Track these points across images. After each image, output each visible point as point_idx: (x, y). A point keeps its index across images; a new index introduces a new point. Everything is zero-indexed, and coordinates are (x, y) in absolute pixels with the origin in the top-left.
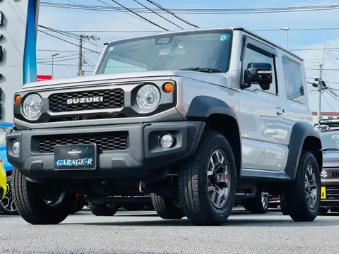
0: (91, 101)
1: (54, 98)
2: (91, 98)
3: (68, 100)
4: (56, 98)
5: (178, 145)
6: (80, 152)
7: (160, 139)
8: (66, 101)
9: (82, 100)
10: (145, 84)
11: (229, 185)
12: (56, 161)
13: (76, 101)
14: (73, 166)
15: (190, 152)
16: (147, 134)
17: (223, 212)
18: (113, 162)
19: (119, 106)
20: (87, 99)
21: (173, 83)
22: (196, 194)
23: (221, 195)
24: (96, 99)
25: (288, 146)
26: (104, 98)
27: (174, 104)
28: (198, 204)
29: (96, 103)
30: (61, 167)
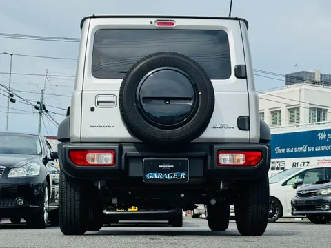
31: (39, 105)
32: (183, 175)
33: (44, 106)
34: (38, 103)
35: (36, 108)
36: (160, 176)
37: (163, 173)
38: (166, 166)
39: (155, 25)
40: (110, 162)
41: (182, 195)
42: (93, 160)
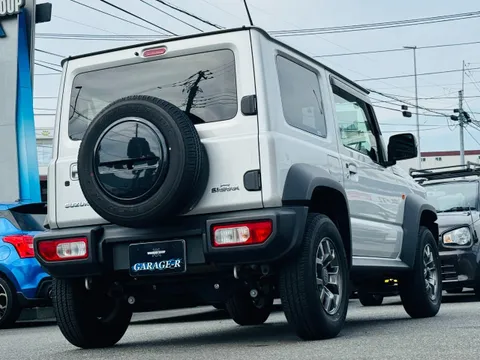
31: (457, 114)
32: (177, 263)
33: (465, 114)
34: (455, 111)
35: (454, 118)
36: (149, 266)
37: (154, 263)
38: (156, 253)
39: (141, 56)
40: (82, 253)
41: (217, 286)
42: (69, 251)
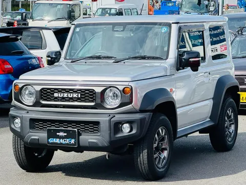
0: (72, 96)
1: (44, 91)
2: (72, 94)
3: (55, 94)
4: (46, 91)
5: (134, 132)
6: (66, 134)
7: (121, 127)
8: (53, 94)
9: (65, 95)
10: (110, 87)
11: (168, 149)
12: (48, 138)
13: (61, 95)
14: (61, 144)
15: (141, 136)
16: (112, 124)
17: (164, 170)
18: (89, 142)
19: (92, 101)
20: (69, 94)
21: (130, 87)
22: (146, 162)
23: (162, 158)
24: (75, 95)
25: (213, 98)
26: (81, 95)
27: (131, 102)
28: (147, 169)
29: (75, 98)
30: (52, 143)
